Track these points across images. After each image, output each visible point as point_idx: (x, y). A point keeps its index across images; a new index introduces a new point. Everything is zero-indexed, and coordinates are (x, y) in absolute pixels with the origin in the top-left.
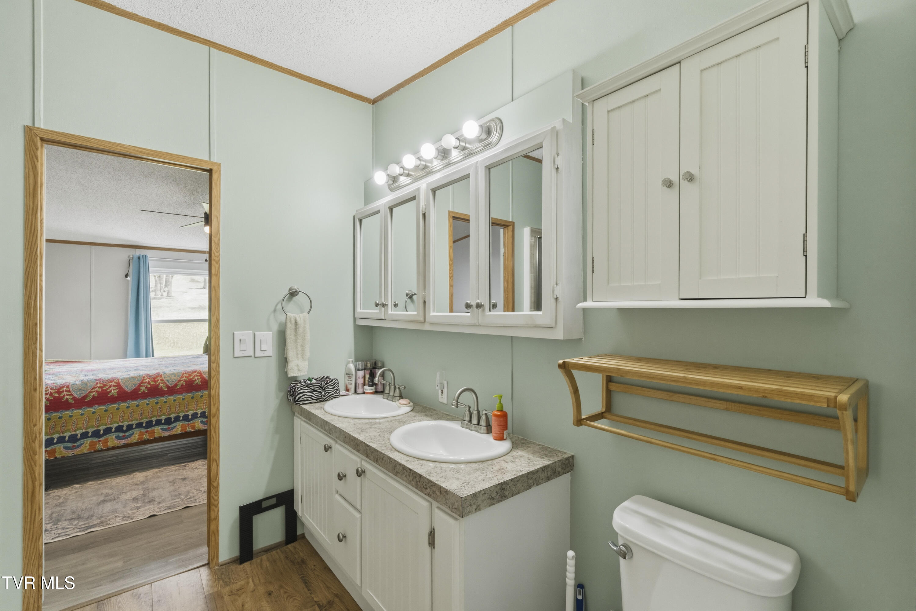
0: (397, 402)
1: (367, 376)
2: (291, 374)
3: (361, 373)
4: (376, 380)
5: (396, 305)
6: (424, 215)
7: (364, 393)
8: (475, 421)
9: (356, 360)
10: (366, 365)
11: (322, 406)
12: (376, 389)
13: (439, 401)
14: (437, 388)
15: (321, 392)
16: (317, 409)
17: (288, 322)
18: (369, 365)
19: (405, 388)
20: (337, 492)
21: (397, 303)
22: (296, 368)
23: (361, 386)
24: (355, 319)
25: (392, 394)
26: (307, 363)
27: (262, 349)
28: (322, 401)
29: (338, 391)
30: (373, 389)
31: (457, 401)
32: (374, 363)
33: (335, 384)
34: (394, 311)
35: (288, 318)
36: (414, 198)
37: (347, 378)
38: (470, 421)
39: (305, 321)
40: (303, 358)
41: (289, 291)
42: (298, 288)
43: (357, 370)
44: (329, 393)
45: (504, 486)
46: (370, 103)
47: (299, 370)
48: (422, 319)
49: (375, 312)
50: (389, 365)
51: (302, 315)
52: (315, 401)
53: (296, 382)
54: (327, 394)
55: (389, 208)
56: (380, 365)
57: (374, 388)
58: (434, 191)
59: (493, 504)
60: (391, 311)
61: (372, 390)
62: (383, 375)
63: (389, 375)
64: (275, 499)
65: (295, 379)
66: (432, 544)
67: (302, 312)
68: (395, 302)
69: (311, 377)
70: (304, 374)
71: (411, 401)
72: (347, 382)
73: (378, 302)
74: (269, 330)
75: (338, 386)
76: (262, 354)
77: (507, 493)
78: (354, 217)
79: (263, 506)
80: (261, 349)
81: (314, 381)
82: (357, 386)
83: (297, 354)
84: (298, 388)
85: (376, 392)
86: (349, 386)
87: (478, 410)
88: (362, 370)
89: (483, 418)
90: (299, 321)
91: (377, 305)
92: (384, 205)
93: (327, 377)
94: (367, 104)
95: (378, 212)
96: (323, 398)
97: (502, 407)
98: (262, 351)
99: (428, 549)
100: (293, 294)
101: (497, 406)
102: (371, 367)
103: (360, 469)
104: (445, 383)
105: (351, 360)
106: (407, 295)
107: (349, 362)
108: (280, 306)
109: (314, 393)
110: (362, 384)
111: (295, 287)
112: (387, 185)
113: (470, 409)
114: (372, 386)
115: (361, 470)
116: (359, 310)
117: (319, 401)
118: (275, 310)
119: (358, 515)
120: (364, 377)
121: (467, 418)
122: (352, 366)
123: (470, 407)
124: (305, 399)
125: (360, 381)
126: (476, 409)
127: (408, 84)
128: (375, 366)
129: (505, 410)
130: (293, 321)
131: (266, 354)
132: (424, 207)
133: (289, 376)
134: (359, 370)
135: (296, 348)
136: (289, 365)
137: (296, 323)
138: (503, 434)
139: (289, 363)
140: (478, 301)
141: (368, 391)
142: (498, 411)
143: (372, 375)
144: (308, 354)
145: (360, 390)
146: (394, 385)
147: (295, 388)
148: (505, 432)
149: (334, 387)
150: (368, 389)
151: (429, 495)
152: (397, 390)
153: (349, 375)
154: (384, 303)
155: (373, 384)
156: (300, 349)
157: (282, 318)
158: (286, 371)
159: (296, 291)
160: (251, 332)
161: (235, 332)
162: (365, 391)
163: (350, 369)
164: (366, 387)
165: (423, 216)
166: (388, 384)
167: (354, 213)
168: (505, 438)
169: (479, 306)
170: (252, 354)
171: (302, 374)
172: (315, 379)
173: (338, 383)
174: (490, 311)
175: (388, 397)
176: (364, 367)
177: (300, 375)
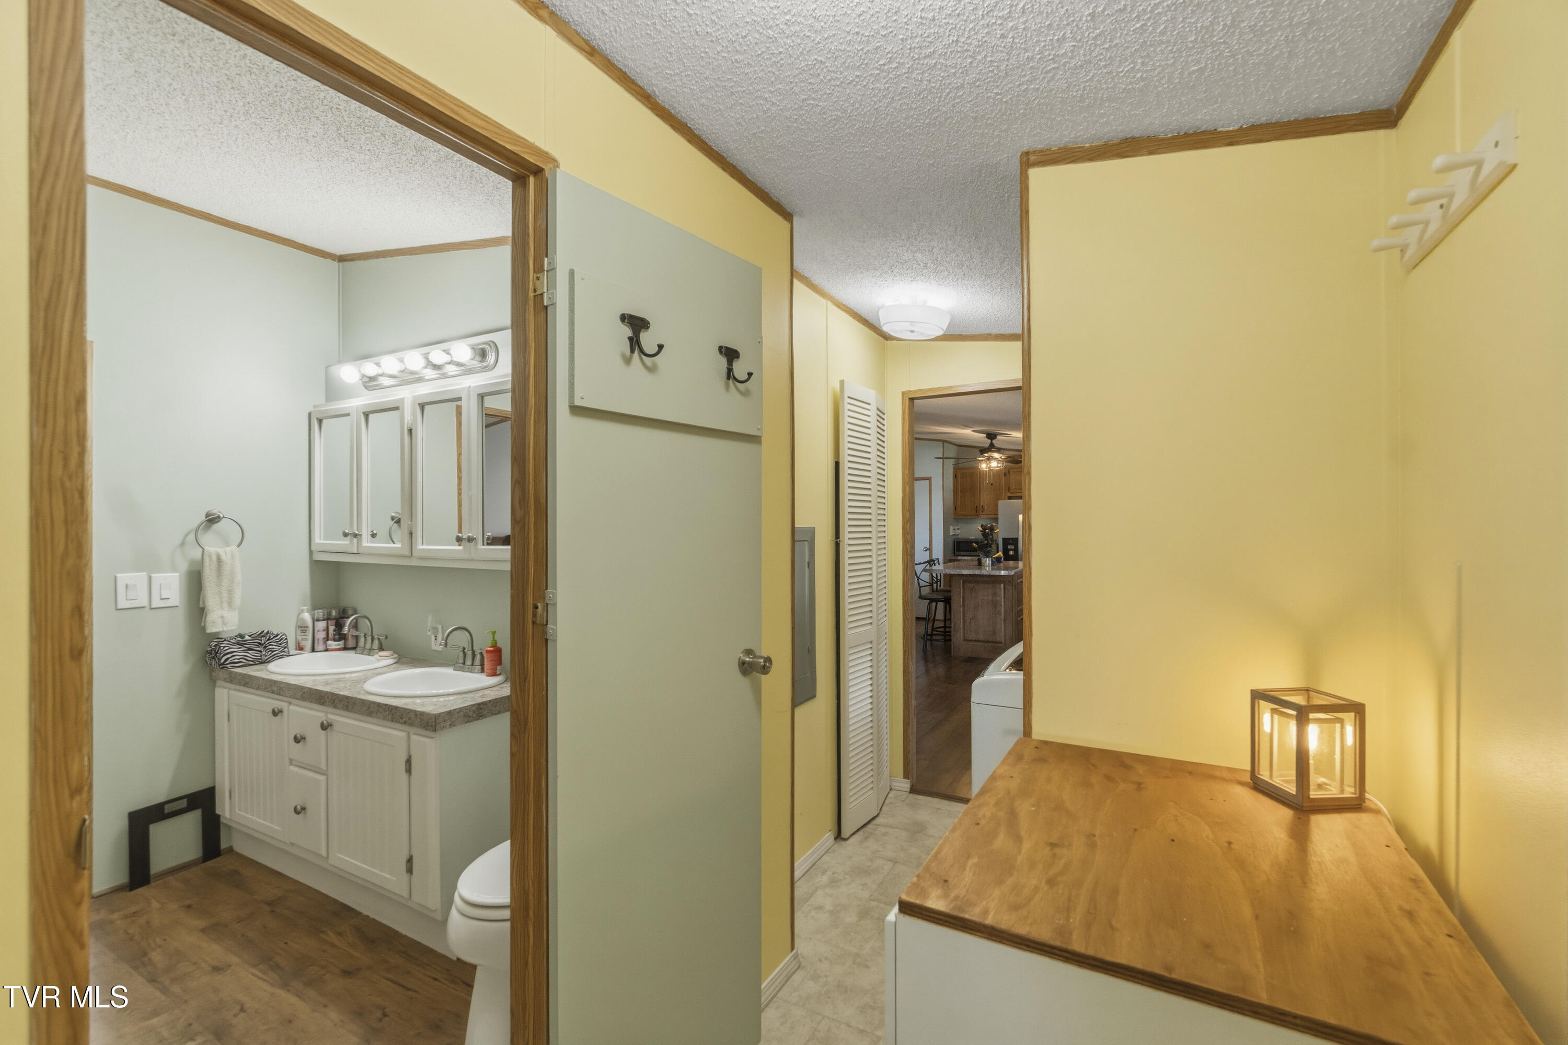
0: (376, 656)
1: (332, 628)
2: (211, 629)
3: (321, 625)
4: (346, 630)
5: (374, 535)
6: (410, 431)
7: (327, 650)
8: (469, 662)
9: (314, 608)
10: (329, 614)
11: (264, 667)
12: (345, 644)
13: (432, 648)
14: (429, 633)
15: (260, 651)
16: (258, 670)
17: (207, 559)
18: (334, 613)
19: (386, 638)
20: (291, 762)
21: (375, 532)
22: (220, 621)
23: (321, 642)
24: (311, 552)
25: (368, 646)
26: (236, 613)
27: (163, 597)
28: (262, 663)
29: (286, 649)
30: (341, 644)
31: (446, 641)
32: (341, 611)
33: (281, 640)
34: (372, 542)
35: (206, 553)
36: (397, 408)
37: (299, 632)
38: (464, 663)
39: (232, 557)
40: (230, 606)
41: (206, 517)
42: (220, 512)
43: (315, 620)
44: (273, 652)
45: (482, 706)
46: (333, 260)
47: (224, 623)
48: (407, 553)
49: (344, 543)
50: (363, 609)
51: (228, 549)
52: (252, 663)
53: (220, 640)
54: (270, 653)
55: (364, 413)
56: (350, 612)
57: (342, 642)
58: (422, 406)
59: (470, 722)
60: (367, 542)
61: (338, 645)
62: (355, 626)
63: (364, 625)
64: (185, 800)
65: (216, 636)
66: (409, 770)
67: (228, 545)
68: (372, 531)
69: (243, 632)
70: (233, 628)
71: (394, 653)
72: (300, 638)
73: (347, 531)
74: (174, 570)
75: (287, 642)
76: (162, 604)
77: (485, 712)
78: (310, 414)
79: (166, 811)
80: (161, 596)
81: (247, 638)
82: (316, 641)
83: (222, 602)
84: (224, 647)
85: (345, 648)
86: (303, 643)
87: (472, 649)
88: (323, 620)
89: (478, 657)
90: (224, 557)
91: (345, 535)
92: (357, 407)
93: (268, 632)
94: (329, 261)
95: (348, 415)
96: (264, 658)
97: (496, 643)
98: (162, 599)
99: (404, 776)
100: (212, 520)
101: (490, 641)
102: (338, 616)
103: (325, 722)
104: (440, 627)
105: (305, 608)
106: (393, 518)
107: (302, 611)
108: (192, 537)
109: (250, 652)
110: (324, 638)
111: (216, 511)
112: (361, 382)
113: (465, 651)
114: (339, 640)
115: (327, 722)
116: (318, 540)
117: (257, 663)
118: (183, 544)
119: (322, 778)
120: (327, 630)
121: (461, 661)
122: (307, 617)
123: (464, 649)
124: (236, 661)
125: (321, 635)
126: (470, 649)
127: (391, 257)
128: (343, 614)
129: (499, 645)
130: (214, 558)
131: (168, 603)
132: (410, 421)
133: (208, 631)
134: (318, 620)
135: (220, 593)
136: (207, 617)
137: (219, 560)
138: (496, 669)
139: (208, 614)
140: (470, 534)
141: (333, 647)
142: (491, 647)
143: (339, 626)
144: (237, 602)
145: (320, 647)
146: (372, 635)
147: (220, 647)
148: (499, 667)
149: (281, 644)
150: (332, 644)
151: (405, 723)
152: (376, 642)
153: (302, 628)
154: (357, 532)
155: (340, 636)
156: (225, 595)
157: (196, 554)
158: (203, 624)
159: (219, 517)
160: (145, 573)
161: (118, 575)
162: (328, 647)
163: (303, 620)
164: (329, 642)
165: (408, 433)
166: (363, 635)
167: (311, 409)
168: (498, 673)
169: (470, 540)
170: (145, 603)
171: (229, 628)
172: (250, 636)
173: (286, 639)
174: (483, 545)
175: (363, 650)
176: (326, 617)
177: (225, 629)
